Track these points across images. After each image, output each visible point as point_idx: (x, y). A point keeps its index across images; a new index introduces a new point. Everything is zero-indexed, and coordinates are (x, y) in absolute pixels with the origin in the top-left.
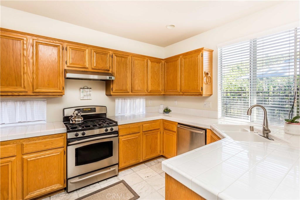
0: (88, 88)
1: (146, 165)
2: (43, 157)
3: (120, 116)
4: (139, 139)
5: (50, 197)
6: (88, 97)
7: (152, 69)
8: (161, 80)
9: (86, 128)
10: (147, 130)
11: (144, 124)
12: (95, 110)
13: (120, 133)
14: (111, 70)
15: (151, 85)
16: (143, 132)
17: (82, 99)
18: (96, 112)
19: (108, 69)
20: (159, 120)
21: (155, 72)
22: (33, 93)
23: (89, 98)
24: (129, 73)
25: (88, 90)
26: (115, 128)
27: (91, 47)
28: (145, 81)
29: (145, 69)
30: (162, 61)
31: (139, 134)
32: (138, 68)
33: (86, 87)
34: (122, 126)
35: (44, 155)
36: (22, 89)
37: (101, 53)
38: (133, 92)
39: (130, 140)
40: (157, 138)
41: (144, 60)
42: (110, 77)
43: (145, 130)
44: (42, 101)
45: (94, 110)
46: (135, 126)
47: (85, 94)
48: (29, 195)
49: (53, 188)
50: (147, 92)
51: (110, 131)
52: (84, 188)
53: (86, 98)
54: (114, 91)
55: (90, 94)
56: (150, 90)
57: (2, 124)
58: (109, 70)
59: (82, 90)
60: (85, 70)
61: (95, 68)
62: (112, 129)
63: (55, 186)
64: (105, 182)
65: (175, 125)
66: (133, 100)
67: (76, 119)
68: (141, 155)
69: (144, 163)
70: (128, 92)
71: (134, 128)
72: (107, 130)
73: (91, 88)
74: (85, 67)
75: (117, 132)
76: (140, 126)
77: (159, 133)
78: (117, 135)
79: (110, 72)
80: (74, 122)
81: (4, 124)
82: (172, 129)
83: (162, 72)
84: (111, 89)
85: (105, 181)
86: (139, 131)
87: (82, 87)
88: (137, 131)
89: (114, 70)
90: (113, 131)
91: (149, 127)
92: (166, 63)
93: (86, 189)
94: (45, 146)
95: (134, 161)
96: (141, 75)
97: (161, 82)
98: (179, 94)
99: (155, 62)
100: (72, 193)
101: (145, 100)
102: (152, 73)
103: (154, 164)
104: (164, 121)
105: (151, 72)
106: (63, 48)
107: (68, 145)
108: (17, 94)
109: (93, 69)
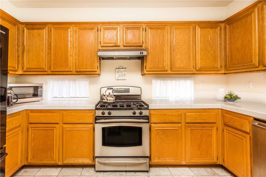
0: (123, 68)
1: (192, 172)
2: (76, 129)
3: (158, 100)
4: (180, 131)
5: (83, 168)
6: (123, 77)
7: (203, 38)
8: (219, 52)
9: (113, 108)
10: (193, 121)
11: (187, 113)
12: (129, 91)
13: (153, 119)
14: (144, 45)
15: (201, 59)
16: (186, 123)
17: (118, 79)
18: (129, 92)
19: (141, 44)
20: (216, 110)
21: (208, 41)
22: (76, 72)
24: (166, 47)
25: (123, 70)
26: (145, 113)
27: (122, 24)
28: (192, 55)
29: (191, 39)
30: (219, 24)
31: (179, 125)
32: (180, 39)
33: (121, 67)
34: (154, 111)
35: (78, 128)
36: (68, 69)
37: (133, 28)
38: (173, 70)
39: (167, 130)
40: (211, 136)
41: (190, 28)
42: (141, 53)
43: (189, 121)
44: (86, 81)
46: (173, 114)
47: (120, 74)
48: (67, 161)
49: (84, 161)
50: (194, 70)
51: (139, 115)
52: (111, 173)
53: (121, 78)
54: (148, 69)
55: (124, 74)
56: (200, 67)
58: (141, 46)
59: (117, 70)
60: (117, 49)
61: (127, 45)
62: (141, 113)
63: (86, 160)
64: (132, 175)
65: (247, 121)
66: (175, 81)
67: (108, 98)
68: (184, 155)
69: (189, 168)
70: (167, 71)
71: (172, 115)
72: (134, 113)
73: (126, 68)
74: (117, 45)
75: (147, 118)
76: (181, 114)
77: (215, 129)
78: (147, 121)
79: (143, 48)
80: (106, 100)
82: (242, 127)
83: (220, 40)
84: (144, 68)
85: (134, 173)
86: (180, 121)
87: (118, 68)
88: (177, 121)
89: (148, 44)
90: (143, 115)
91: (197, 118)
92: (227, 25)
93: (112, 174)
94: (78, 120)
95: (173, 160)
96: (184, 47)
97: (219, 55)
98: (257, 69)
99: (208, 27)
100: (99, 173)
101: (193, 82)
102: (203, 43)
103: (206, 174)
104: (224, 112)
105: (201, 43)
106: (98, 29)
107: (96, 123)
108: (65, 73)
109: (124, 46)
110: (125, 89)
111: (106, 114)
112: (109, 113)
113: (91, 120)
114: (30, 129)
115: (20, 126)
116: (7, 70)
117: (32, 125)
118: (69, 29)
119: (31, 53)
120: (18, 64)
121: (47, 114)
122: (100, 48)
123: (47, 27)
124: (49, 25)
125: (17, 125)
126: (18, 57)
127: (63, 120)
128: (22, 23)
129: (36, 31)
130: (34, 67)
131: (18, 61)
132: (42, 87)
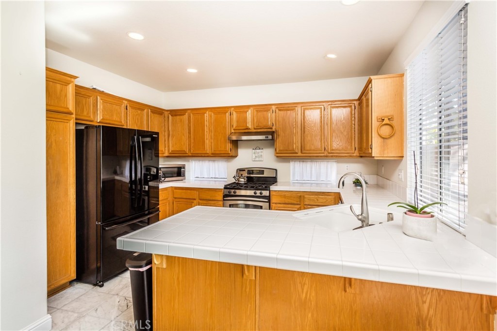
0: (259, 149)
8: (353, 133)
11: (306, 195)
13: (273, 200)
14: (274, 128)
16: (304, 205)
18: (263, 174)
21: (341, 121)
22: (212, 154)
23: (260, 159)
25: (260, 151)
26: (266, 193)
28: (323, 137)
29: (323, 120)
30: (354, 102)
31: (299, 206)
34: (276, 192)
36: (205, 151)
37: (263, 111)
38: (304, 152)
41: (321, 108)
42: (266, 137)
45: (262, 172)
46: (293, 196)
47: (257, 155)
51: (260, 195)
53: (257, 159)
55: (261, 156)
56: (331, 149)
57: (196, 177)
58: (271, 128)
59: (254, 151)
60: (248, 131)
61: (257, 127)
62: (261, 193)
66: (316, 163)
72: (255, 193)
73: (262, 149)
74: (248, 128)
75: (267, 198)
76: (301, 196)
79: (273, 130)
81: (198, 177)
83: (354, 120)
86: (298, 203)
87: (255, 148)
88: (295, 203)
89: (278, 126)
90: (262, 195)
91: (314, 200)
94: (211, 197)
96: (315, 129)
97: (353, 137)
99: (341, 106)
101: (335, 164)
106: (230, 113)
107: (224, 200)
108: (203, 155)
109: (255, 129)
110: (259, 170)
111: (232, 194)
112: (235, 192)
113: (221, 198)
114: (175, 202)
115: (167, 199)
116: (158, 153)
117: (177, 200)
118: (205, 114)
119: (175, 137)
120: (165, 147)
121: (187, 191)
122: (233, 131)
123: (187, 114)
124: (189, 111)
125: (166, 198)
126: (165, 141)
127: (199, 196)
128: (167, 111)
129: (178, 117)
130: (177, 150)
131: (165, 144)
132: (184, 168)
